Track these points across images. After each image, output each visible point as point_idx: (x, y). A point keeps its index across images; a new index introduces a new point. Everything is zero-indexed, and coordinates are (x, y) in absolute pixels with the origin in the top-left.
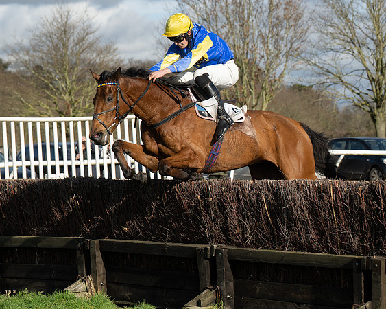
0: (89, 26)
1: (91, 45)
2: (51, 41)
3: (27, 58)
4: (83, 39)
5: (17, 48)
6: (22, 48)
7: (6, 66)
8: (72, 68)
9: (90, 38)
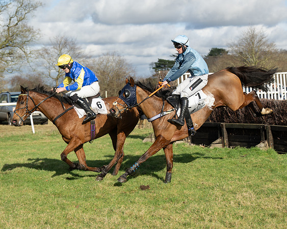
0: (263, 35)
1: (264, 43)
2: (247, 41)
3: (237, 49)
4: (261, 40)
5: (232, 45)
6: (234, 45)
7: (227, 52)
8: (256, 53)
9: (264, 40)
